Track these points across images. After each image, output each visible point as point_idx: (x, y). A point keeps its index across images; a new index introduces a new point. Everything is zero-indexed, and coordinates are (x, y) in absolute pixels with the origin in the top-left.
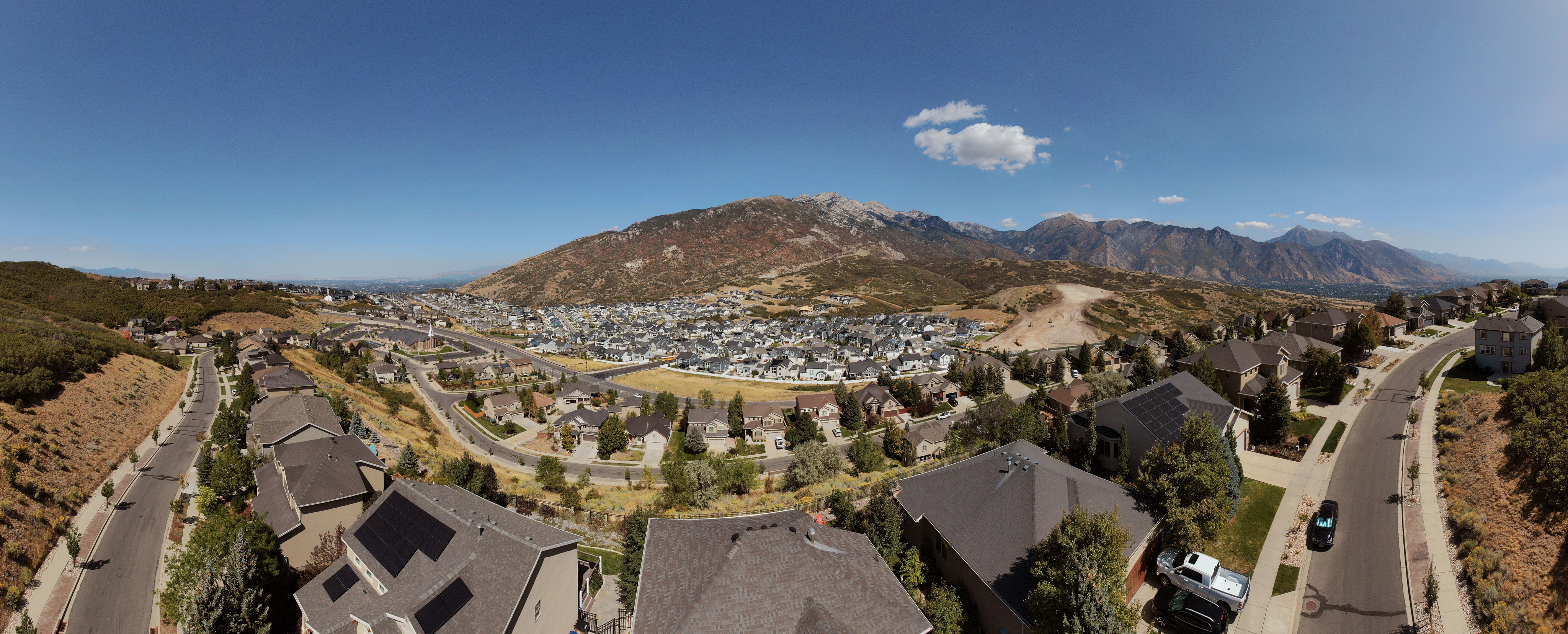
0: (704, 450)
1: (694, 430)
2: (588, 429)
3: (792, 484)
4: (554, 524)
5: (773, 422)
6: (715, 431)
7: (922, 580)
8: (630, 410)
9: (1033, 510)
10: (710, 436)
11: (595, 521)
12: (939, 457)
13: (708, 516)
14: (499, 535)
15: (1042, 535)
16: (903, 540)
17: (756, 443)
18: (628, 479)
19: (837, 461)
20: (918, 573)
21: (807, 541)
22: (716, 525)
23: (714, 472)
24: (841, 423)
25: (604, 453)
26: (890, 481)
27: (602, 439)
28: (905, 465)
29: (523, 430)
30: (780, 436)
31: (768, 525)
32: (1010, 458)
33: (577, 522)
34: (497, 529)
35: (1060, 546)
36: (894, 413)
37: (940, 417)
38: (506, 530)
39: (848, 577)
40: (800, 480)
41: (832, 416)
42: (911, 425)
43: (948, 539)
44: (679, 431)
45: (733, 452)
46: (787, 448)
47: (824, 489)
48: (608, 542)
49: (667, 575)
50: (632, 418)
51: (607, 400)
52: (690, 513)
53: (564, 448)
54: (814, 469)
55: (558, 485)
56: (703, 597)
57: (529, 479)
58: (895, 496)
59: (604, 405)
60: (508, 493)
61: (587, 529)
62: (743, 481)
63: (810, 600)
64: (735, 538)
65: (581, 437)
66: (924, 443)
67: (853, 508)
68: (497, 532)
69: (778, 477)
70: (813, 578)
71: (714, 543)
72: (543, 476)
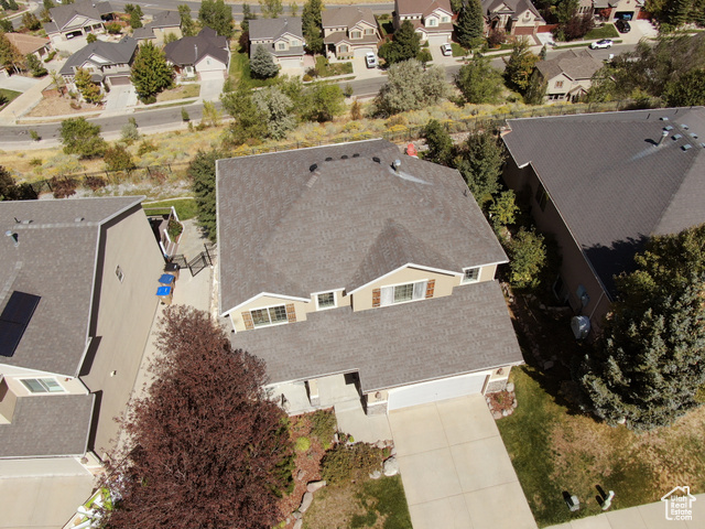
0: (275, 74)
1: (260, 49)
2: (114, 70)
3: (384, 110)
4: (108, 193)
5: (362, 34)
6: (286, 48)
7: (512, 221)
8: (167, 31)
9: (671, 199)
10: (281, 56)
11: (155, 174)
12: (575, 100)
13: (286, 147)
14: (41, 230)
15: (668, 228)
16: (500, 180)
17: (341, 61)
18: (186, 120)
19: (440, 86)
20: (510, 215)
21: (392, 171)
22: (292, 157)
23: (288, 99)
24: (454, 38)
25: (147, 95)
26: (502, 118)
27: (138, 78)
28: (528, 102)
29: (16, 94)
30: (371, 52)
31: (350, 155)
32: (669, 128)
33: (135, 182)
34: (35, 227)
35: (683, 249)
36: (529, 30)
37: (594, 44)
38: (48, 222)
39: (432, 206)
40: (394, 105)
41: (442, 27)
42: (549, 50)
43: (550, 192)
44: (240, 52)
45: (312, 73)
46: (380, 67)
47: (421, 117)
48: (177, 191)
49: (244, 209)
50: (172, 43)
51: (128, 23)
52: (265, 146)
53: (89, 101)
54: (411, 95)
55: (97, 150)
56: (283, 221)
57: (55, 154)
58: (502, 135)
59: (126, 30)
60: (31, 182)
61: (149, 186)
62: (325, 108)
63: (390, 220)
64: (313, 168)
65: (108, 82)
66: (560, 77)
67: (450, 141)
68: (36, 230)
69: (367, 102)
70: (395, 203)
71: (291, 174)
72: (73, 145)
